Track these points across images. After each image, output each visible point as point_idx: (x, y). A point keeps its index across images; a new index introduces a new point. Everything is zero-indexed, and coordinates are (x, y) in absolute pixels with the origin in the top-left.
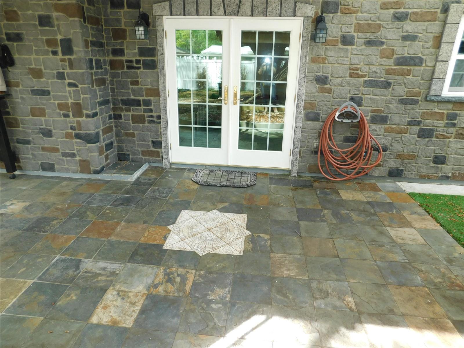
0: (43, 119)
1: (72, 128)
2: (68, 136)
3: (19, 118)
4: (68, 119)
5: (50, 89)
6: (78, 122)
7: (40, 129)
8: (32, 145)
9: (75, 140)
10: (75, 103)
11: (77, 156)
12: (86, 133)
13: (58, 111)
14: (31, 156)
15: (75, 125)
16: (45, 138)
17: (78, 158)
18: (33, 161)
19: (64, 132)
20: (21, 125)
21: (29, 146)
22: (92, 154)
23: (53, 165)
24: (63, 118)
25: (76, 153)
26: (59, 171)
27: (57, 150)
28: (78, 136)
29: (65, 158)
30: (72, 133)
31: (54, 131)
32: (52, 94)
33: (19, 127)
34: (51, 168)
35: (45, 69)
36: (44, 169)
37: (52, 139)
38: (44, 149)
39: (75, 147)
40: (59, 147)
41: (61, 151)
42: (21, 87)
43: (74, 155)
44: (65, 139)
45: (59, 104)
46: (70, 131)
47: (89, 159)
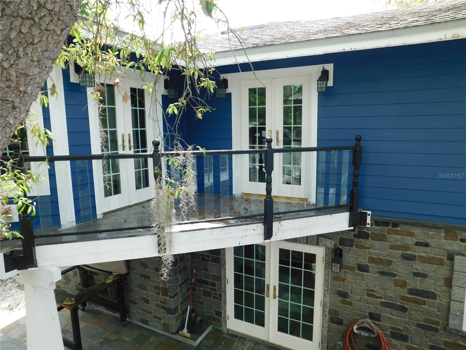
0: (145, 292)
1: (161, 302)
2: (158, 305)
3: (133, 288)
4: (159, 296)
5: (150, 275)
6: (165, 299)
7: (143, 297)
8: (137, 305)
9: (162, 310)
10: (163, 287)
11: (162, 320)
12: (169, 307)
13: (154, 289)
14: (136, 312)
15: (163, 300)
16: (145, 303)
17: (163, 321)
18: (137, 315)
19: (156, 303)
20: (133, 292)
21: (136, 306)
22: (171, 321)
23: (148, 321)
24: (156, 294)
25: (162, 318)
26: (151, 326)
27: (151, 313)
28: (163, 308)
29: (155, 319)
30: (160, 304)
31: (151, 301)
32: (151, 279)
33: (131, 293)
34: (146, 323)
35: (149, 264)
36: (142, 322)
37: (149, 305)
38: (144, 310)
39: (162, 314)
40: (152, 311)
41: (153, 314)
42: (135, 271)
43: (160, 319)
44: (156, 307)
45: (155, 286)
46: (160, 303)
47: (169, 324)
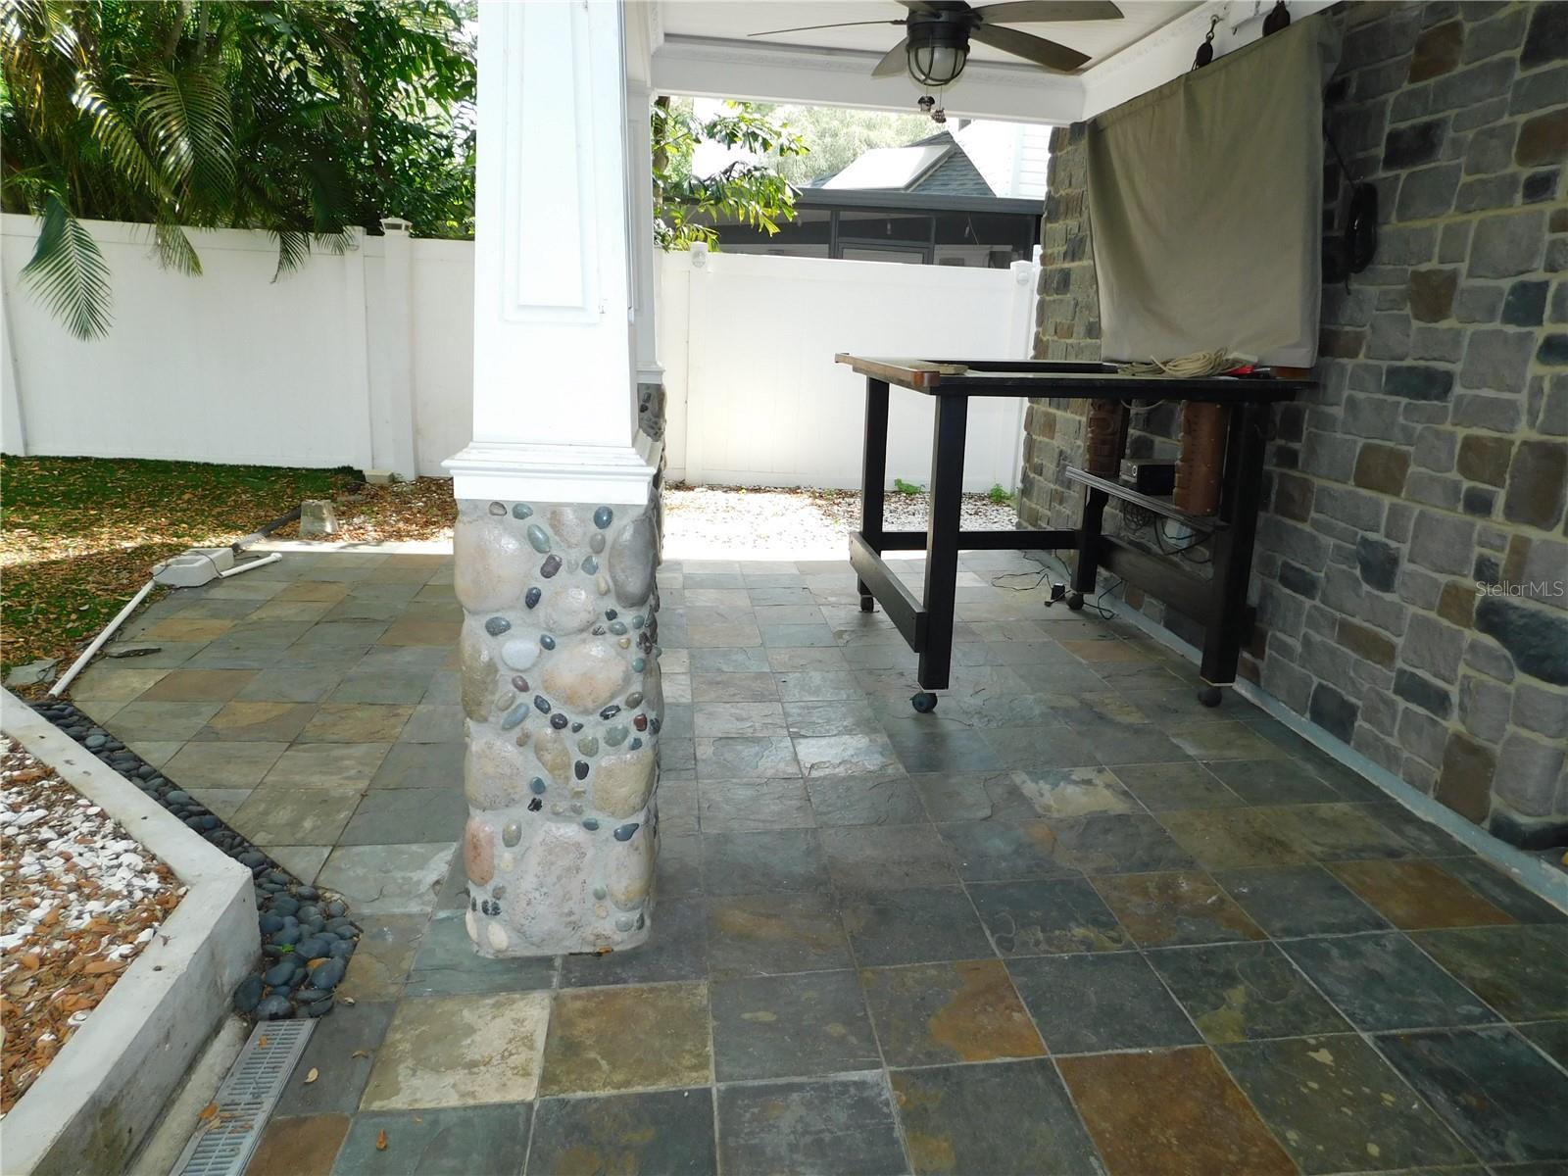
0: (1387, 501)
1: (1485, 571)
2: (1453, 602)
3: (1318, 482)
4: (1480, 523)
5: (1457, 368)
6: (1520, 548)
7: (1365, 542)
8: (1317, 602)
9: (1471, 635)
10: (1541, 445)
11: (1456, 713)
12: (1533, 615)
13: (1454, 475)
14: (1299, 648)
15: (1501, 558)
16: (1366, 587)
17: (1453, 724)
18: (1295, 666)
19: (1444, 579)
20: (1313, 514)
21: (1308, 603)
22: (1525, 733)
23: (1351, 711)
24: (1460, 515)
25: (1455, 698)
26: (1365, 747)
27: (1386, 653)
28: (1492, 618)
29: (1402, 704)
30: (1472, 593)
31: (1406, 566)
32: (1458, 390)
33: (1304, 520)
34: (1337, 717)
36: (1318, 717)
37: (1388, 597)
38: (1349, 634)
39: (1462, 669)
40: (1399, 642)
41: (1399, 664)
42: (1361, 358)
43: (1438, 702)
44: (1433, 615)
45: (1469, 444)
46: (1470, 582)
47: (1497, 749)
